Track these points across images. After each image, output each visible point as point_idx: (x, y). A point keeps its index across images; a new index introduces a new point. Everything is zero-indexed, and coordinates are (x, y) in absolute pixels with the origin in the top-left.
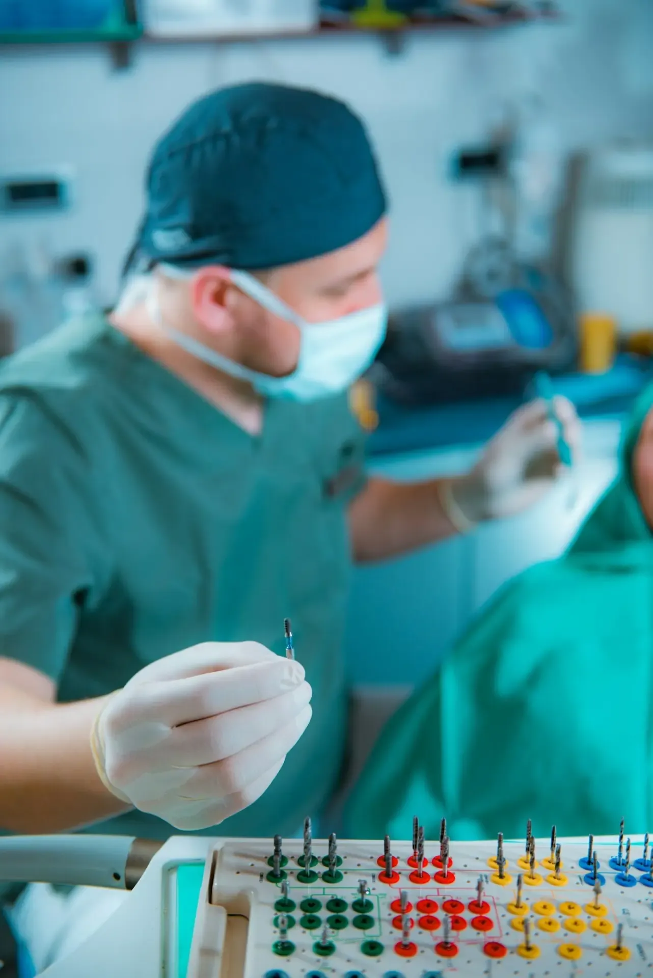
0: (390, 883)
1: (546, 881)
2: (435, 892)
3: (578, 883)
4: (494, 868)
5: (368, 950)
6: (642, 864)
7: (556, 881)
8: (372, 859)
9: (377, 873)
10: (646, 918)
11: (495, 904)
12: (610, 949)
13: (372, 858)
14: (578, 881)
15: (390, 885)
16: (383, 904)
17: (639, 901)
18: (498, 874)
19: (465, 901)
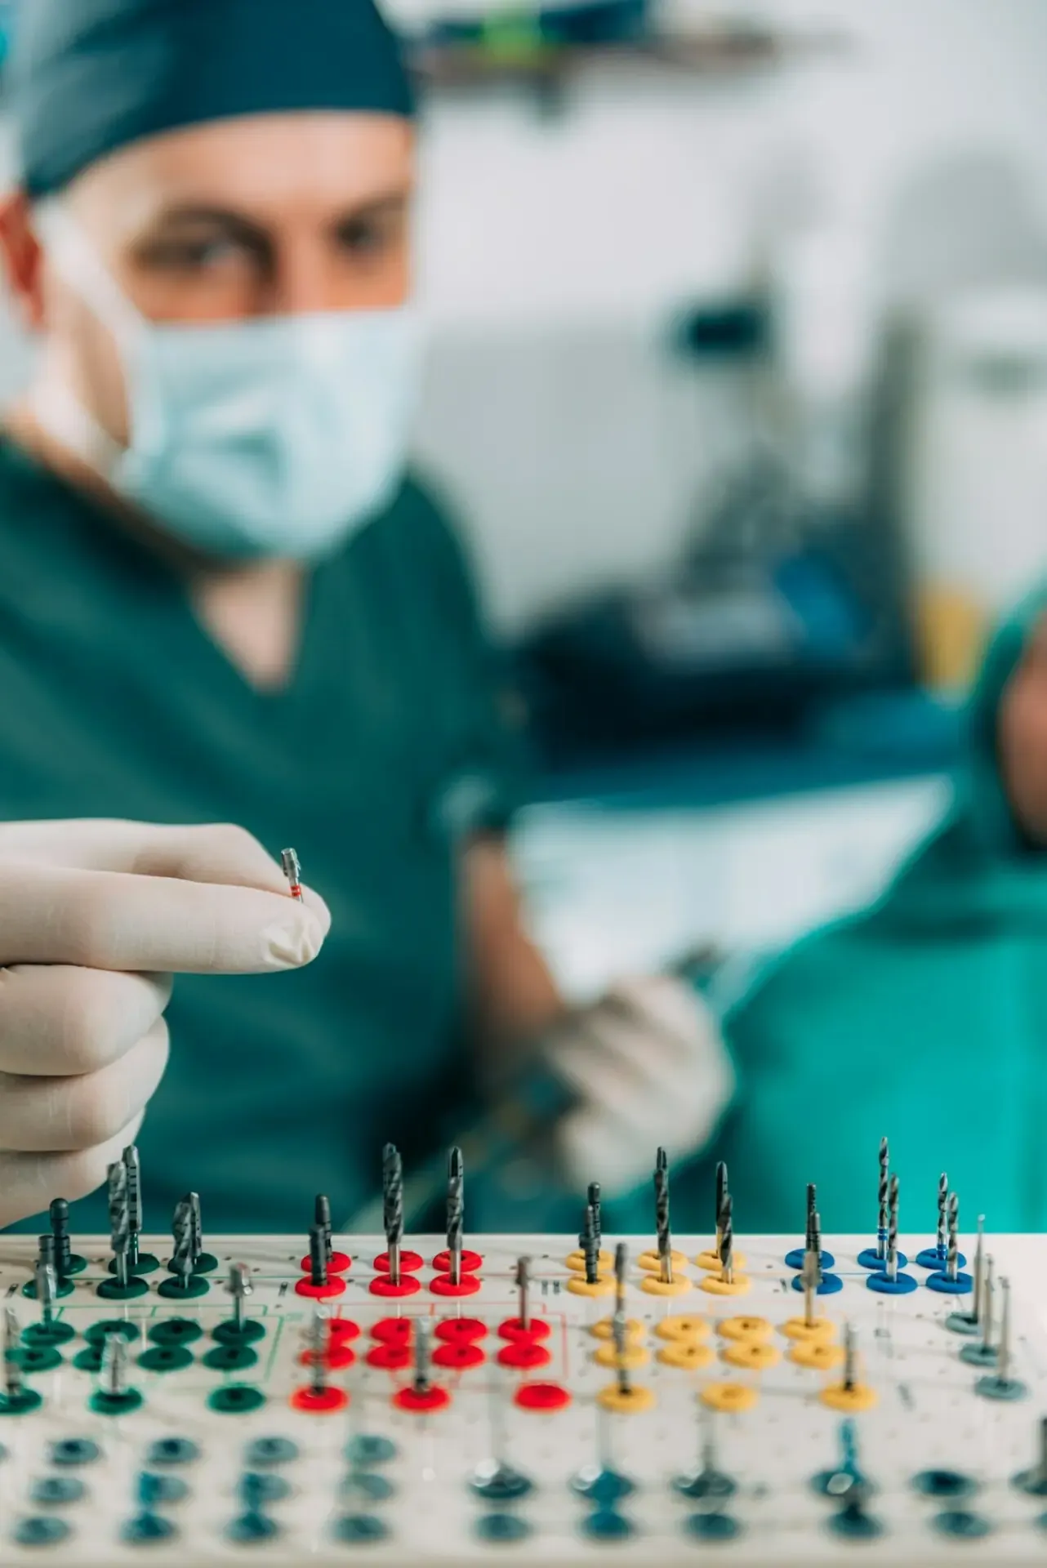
0: (318, 1296)
1: (701, 1288)
2: (427, 1309)
3: (776, 1291)
4: (574, 1267)
5: (227, 1402)
6: (934, 1256)
7: (723, 1286)
8: (292, 1261)
9: (293, 1282)
10: (930, 1343)
11: (564, 1326)
12: (828, 1391)
13: (292, 1258)
14: (779, 1286)
15: (319, 1300)
16: (291, 1329)
17: (919, 1316)
18: (585, 1277)
19: (492, 1321)
